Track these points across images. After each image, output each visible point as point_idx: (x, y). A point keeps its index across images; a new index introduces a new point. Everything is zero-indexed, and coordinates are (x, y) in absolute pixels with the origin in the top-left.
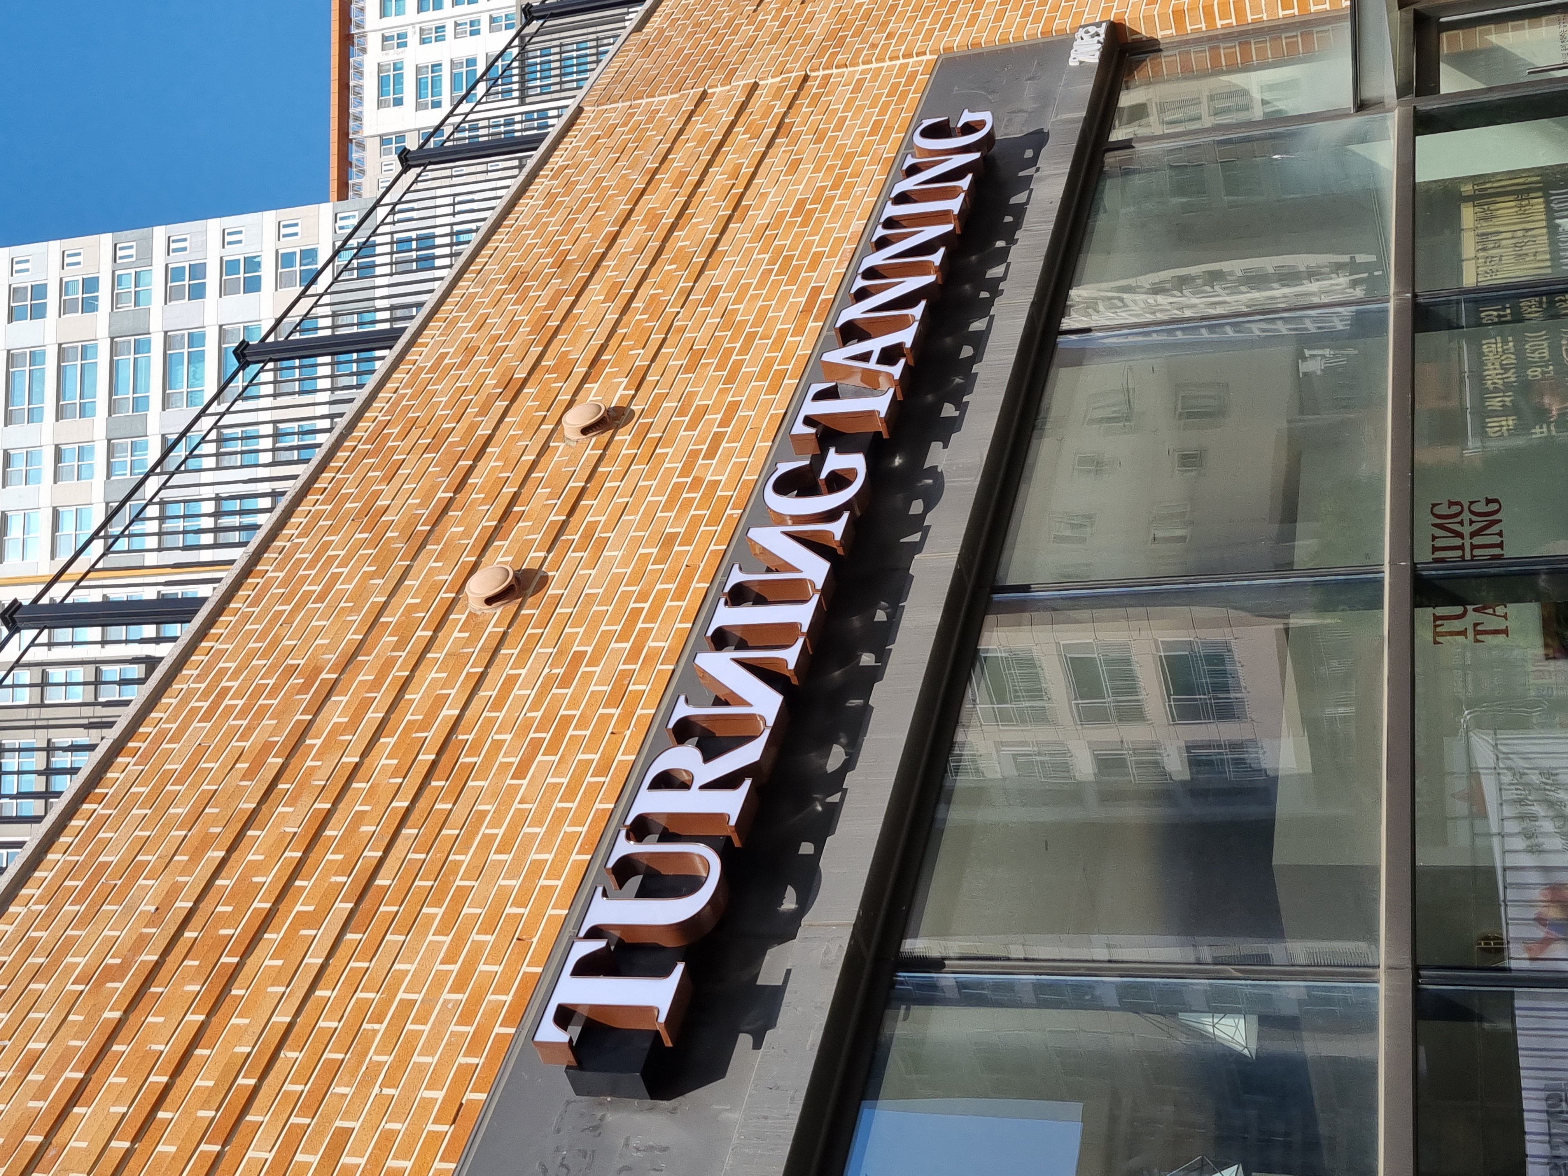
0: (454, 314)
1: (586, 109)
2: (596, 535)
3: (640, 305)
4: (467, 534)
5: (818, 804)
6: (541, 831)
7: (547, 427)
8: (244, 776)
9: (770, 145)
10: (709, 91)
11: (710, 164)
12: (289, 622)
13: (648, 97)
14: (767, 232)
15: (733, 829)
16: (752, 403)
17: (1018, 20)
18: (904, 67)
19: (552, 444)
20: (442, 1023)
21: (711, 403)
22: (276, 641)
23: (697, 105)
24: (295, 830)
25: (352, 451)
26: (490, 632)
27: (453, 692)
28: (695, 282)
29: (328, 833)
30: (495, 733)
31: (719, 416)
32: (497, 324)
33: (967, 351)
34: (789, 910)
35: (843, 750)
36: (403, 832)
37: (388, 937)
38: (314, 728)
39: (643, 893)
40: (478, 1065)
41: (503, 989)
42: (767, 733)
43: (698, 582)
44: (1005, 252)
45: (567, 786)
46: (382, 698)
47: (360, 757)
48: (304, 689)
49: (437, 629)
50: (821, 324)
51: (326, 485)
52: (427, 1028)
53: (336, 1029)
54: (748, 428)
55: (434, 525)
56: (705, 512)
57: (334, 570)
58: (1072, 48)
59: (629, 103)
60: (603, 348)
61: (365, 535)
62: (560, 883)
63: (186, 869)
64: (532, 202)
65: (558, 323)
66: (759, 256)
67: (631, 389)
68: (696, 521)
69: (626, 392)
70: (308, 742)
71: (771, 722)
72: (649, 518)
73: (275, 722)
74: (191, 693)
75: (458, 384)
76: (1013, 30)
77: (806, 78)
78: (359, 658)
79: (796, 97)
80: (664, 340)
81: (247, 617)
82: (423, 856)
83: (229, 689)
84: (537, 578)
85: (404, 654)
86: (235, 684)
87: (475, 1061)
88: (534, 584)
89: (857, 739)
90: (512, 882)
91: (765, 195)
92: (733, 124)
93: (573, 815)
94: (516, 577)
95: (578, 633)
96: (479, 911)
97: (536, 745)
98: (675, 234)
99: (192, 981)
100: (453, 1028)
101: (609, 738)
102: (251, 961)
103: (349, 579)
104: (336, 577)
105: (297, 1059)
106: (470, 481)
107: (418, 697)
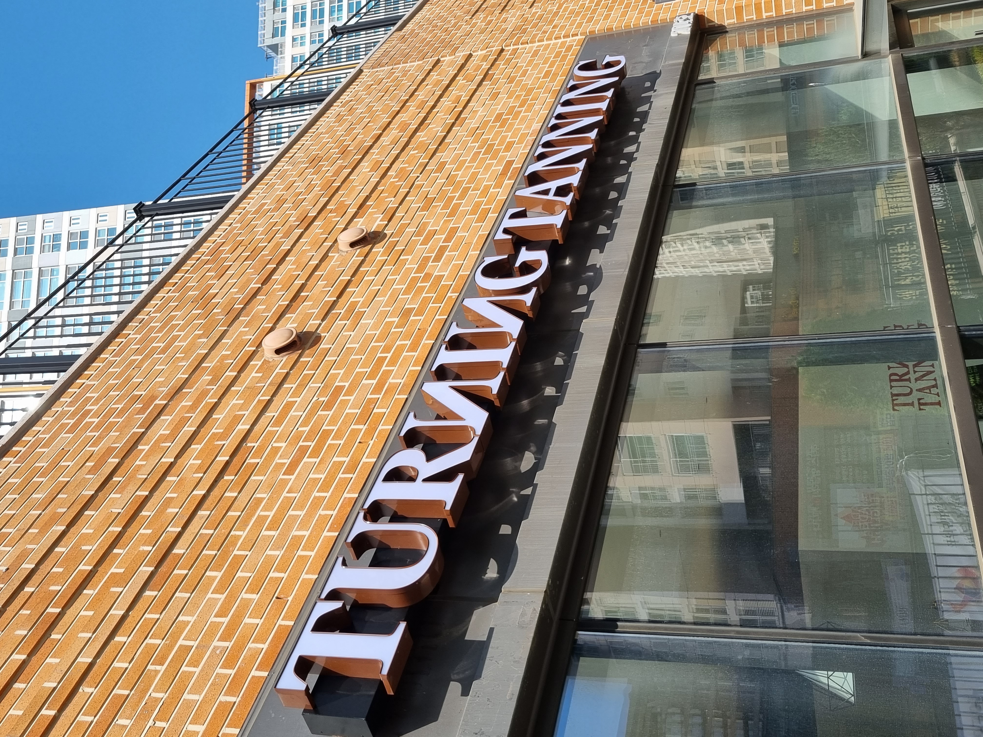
0: (273, 181)
1: (364, 70)
2: (356, 310)
3: (393, 173)
4: (266, 310)
5: (514, 495)
6: (302, 513)
7: (328, 244)
8: (89, 471)
9: (479, 85)
10: (441, 59)
11: (441, 96)
12: (139, 367)
13: (403, 63)
14: (477, 131)
15: (449, 512)
16: (467, 228)
17: (636, 15)
18: (563, 44)
19: (330, 255)
20: (210, 667)
21: (438, 228)
22: (129, 379)
23: (434, 66)
24: (120, 511)
25: (197, 261)
26: (277, 373)
27: (247, 413)
28: (430, 159)
29: (144, 513)
30: (275, 442)
31: (444, 236)
32: (300, 186)
33: (613, 195)
34: (491, 578)
35: (533, 456)
36: (199, 513)
37: (177, 594)
38: (145, 438)
39: (375, 563)
40: (235, 703)
41: (261, 639)
42: (476, 439)
43: (426, 339)
44: (636, 138)
45: (324, 481)
46: (197, 417)
47: (175, 459)
48: (141, 411)
49: (241, 371)
50: (513, 181)
51: (177, 281)
52: (197, 670)
53: (126, 669)
54: (463, 243)
55: (246, 304)
56: (432, 295)
57: (175, 333)
58: (672, 26)
59: (391, 67)
60: (367, 198)
61: (199, 311)
62: (313, 554)
63: (35, 540)
64: (327, 120)
65: (339, 184)
66: (472, 145)
67: (385, 221)
68: (426, 301)
69: (382, 223)
70: (140, 447)
71: (479, 432)
72: (394, 299)
73: (118, 433)
74: (63, 414)
75: (271, 220)
76: (633, 21)
77: (502, 50)
78: (184, 390)
79: (496, 60)
80: (408, 193)
81: (111, 364)
82: (211, 532)
83: (90, 411)
84: (314, 337)
85: (215, 388)
86: (95, 408)
87: (233, 699)
88: (311, 341)
89: (543, 447)
90: (277, 553)
91: (477, 111)
92: (456, 76)
93: (327, 502)
94: (298, 335)
95: (339, 374)
96: (249, 575)
97: (303, 451)
98: (418, 134)
99: (22, 627)
100: (219, 670)
101: (357, 446)
102: (70, 613)
103: (184, 339)
104: (176, 338)
105: (92, 693)
106: (273, 277)
107: (222, 416)
